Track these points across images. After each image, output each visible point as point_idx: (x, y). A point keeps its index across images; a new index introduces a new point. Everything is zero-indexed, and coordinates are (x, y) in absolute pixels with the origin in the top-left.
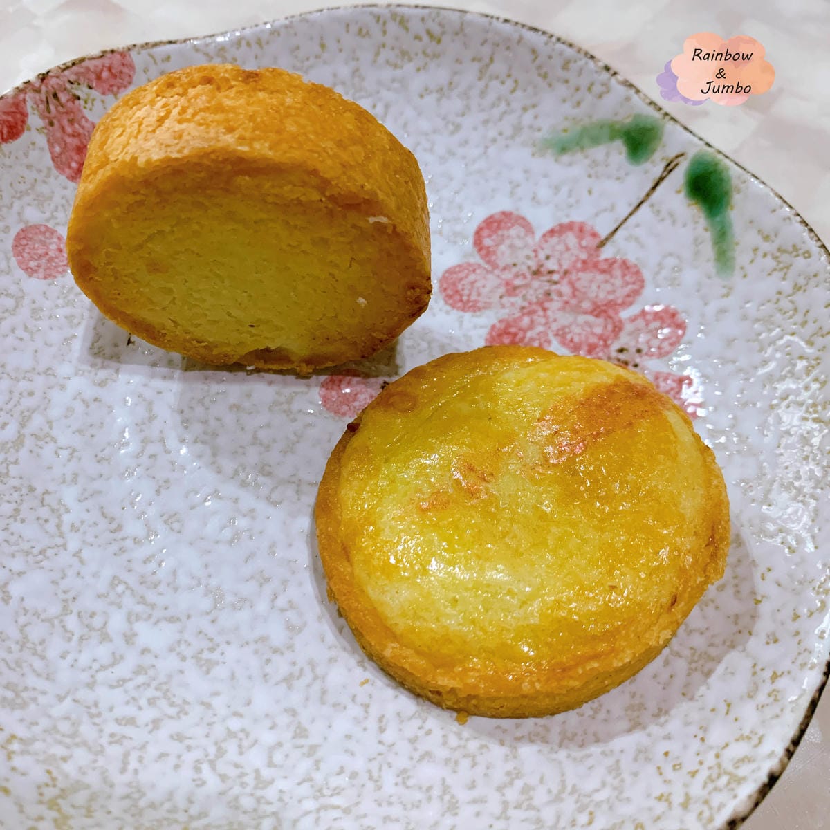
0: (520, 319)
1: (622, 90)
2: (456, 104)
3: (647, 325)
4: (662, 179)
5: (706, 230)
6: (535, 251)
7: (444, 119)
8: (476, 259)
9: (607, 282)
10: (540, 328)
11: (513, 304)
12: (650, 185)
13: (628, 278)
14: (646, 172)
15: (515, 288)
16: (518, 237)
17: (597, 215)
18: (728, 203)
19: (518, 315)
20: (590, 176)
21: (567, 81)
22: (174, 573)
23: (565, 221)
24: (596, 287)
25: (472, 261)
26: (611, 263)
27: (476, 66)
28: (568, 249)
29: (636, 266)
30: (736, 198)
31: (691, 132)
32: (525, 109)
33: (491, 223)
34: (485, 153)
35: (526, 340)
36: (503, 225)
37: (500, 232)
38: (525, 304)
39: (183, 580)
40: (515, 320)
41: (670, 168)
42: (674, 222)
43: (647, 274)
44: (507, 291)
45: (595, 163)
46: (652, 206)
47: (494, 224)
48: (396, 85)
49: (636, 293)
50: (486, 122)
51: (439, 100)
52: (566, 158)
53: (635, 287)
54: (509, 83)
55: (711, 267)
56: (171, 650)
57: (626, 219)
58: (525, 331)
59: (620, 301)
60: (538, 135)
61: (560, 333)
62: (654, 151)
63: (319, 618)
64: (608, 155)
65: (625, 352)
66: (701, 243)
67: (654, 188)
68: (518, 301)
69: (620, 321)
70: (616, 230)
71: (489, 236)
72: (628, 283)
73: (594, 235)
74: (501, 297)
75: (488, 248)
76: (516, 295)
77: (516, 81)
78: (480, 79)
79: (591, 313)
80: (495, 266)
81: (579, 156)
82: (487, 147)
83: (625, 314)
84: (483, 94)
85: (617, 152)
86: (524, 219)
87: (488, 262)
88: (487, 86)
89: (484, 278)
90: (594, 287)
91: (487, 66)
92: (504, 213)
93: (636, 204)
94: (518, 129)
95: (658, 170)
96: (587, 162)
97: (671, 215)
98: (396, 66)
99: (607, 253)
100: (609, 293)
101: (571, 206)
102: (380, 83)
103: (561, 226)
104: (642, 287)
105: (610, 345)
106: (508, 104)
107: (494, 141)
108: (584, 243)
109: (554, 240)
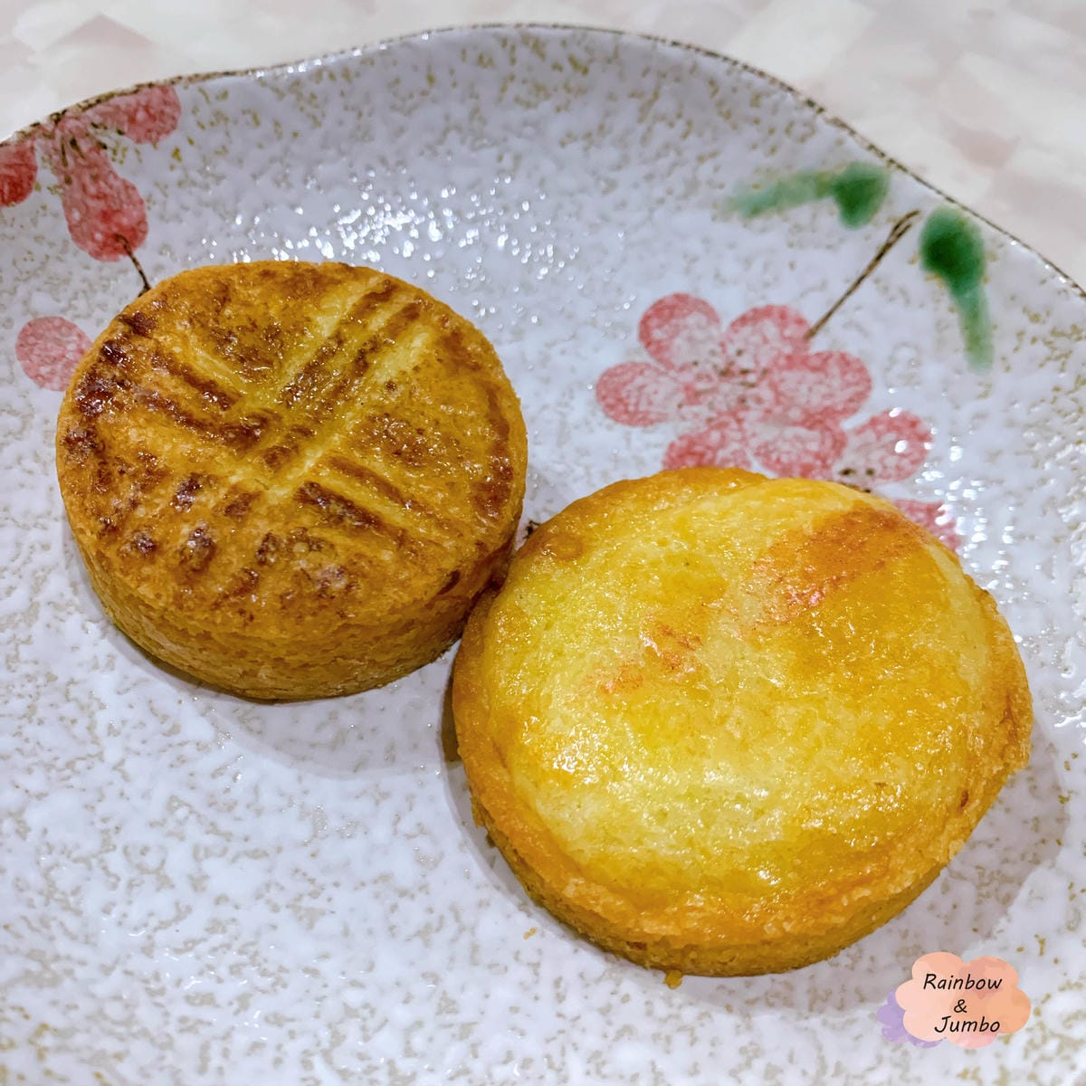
0: (707, 434)
1: (830, 132)
2: (610, 154)
3: (879, 438)
4: (888, 246)
5: (951, 310)
6: (722, 345)
7: (594, 173)
8: (644, 357)
9: (820, 383)
10: (735, 446)
11: (696, 415)
12: (873, 255)
13: (849, 377)
14: (867, 238)
15: (697, 394)
16: (699, 327)
17: (802, 295)
18: (981, 273)
19: (703, 429)
20: (791, 245)
21: (757, 122)
22: (256, 790)
23: (761, 304)
24: (808, 391)
25: (638, 359)
26: (825, 358)
27: (634, 104)
28: (765, 341)
29: (858, 360)
30: (991, 267)
31: (925, 184)
32: (701, 159)
33: (661, 309)
34: (650, 218)
35: (717, 462)
36: (677, 312)
37: (674, 321)
38: (713, 415)
39: (268, 798)
40: (700, 436)
41: (899, 231)
42: (908, 302)
43: (874, 371)
44: (688, 398)
45: (798, 228)
46: (877, 281)
47: (666, 311)
48: (529, 130)
49: (861, 397)
50: (649, 177)
51: (586, 149)
52: (758, 222)
53: (860, 388)
54: (680, 125)
55: (959, 358)
56: (258, 897)
57: (841, 302)
58: (714, 450)
59: (840, 408)
60: (720, 193)
61: (763, 451)
62: (876, 210)
63: (461, 846)
64: (814, 216)
65: (851, 474)
66: (947, 327)
67: (879, 257)
68: (703, 410)
69: (843, 434)
70: (829, 314)
71: (659, 327)
72: (849, 385)
73: (800, 322)
74: (680, 406)
75: (659, 342)
76: (699, 403)
77: (689, 123)
78: (640, 120)
79: (802, 424)
80: (670, 366)
81: (776, 218)
82: (651, 211)
83: (848, 424)
84: (644, 140)
85: (828, 213)
86: (704, 303)
87: (660, 360)
88: (649, 129)
89: (657, 382)
90: (804, 389)
91: (651, 103)
92: (678, 297)
93: (854, 280)
94: (692, 186)
95: (883, 234)
96: (787, 225)
97: (903, 292)
98: (528, 105)
99: (819, 344)
100: (824, 397)
101: (767, 285)
102: (507, 127)
103: (755, 311)
104: (869, 388)
105: (832, 465)
106: (679, 153)
107: (661, 201)
108: (788, 332)
109: (746, 330)
